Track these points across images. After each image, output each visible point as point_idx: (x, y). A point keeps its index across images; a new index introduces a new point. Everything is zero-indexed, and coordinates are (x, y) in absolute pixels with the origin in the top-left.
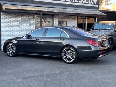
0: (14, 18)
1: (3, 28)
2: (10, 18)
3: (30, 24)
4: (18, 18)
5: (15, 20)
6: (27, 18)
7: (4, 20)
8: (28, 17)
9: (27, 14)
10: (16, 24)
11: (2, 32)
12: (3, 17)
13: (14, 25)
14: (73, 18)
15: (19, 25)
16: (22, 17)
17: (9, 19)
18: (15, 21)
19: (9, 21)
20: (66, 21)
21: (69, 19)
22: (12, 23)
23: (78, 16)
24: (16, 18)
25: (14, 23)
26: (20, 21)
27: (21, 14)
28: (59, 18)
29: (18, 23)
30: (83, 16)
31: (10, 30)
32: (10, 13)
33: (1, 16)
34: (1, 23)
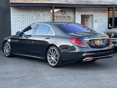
0: (25, 13)
1: (13, 25)
2: (21, 13)
3: (44, 20)
4: (30, 13)
5: (27, 15)
6: (41, 13)
7: (14, 16)
8: (43, 11)
9: (41, 8)
10: (28, 20)
11: (12, 30)
12: (13, 13)
13: (25, 21)
14: (103, 11)
15: (31, 21)
16: (35, 12)
17: (20, 15)
18: (26, 17)
19: (19, 16)
20: (93, 15)
21: (96, 12)
22: (23, 19)
23: (109, 8)
24: (28, 13)
25: (26, 19)
26: (32, 16)
27: (34, 8)
28: (82, 11)
29: (30, 19)
30: (113, 8)
31: (20, 27)
32: (21, 7)
33: (11, 12)
34: (11, 19)
